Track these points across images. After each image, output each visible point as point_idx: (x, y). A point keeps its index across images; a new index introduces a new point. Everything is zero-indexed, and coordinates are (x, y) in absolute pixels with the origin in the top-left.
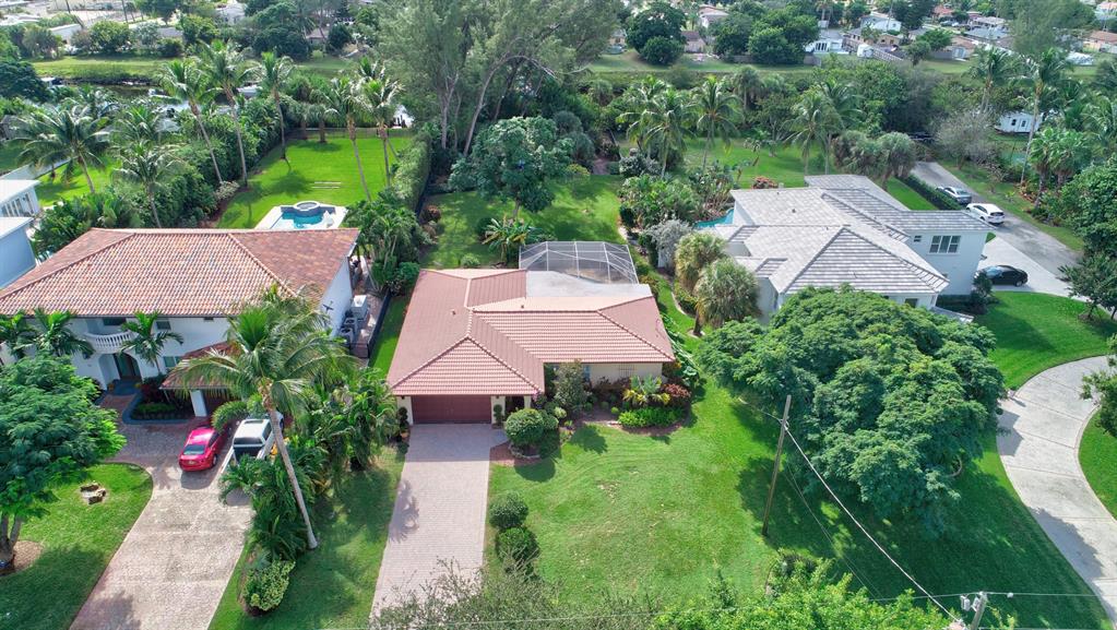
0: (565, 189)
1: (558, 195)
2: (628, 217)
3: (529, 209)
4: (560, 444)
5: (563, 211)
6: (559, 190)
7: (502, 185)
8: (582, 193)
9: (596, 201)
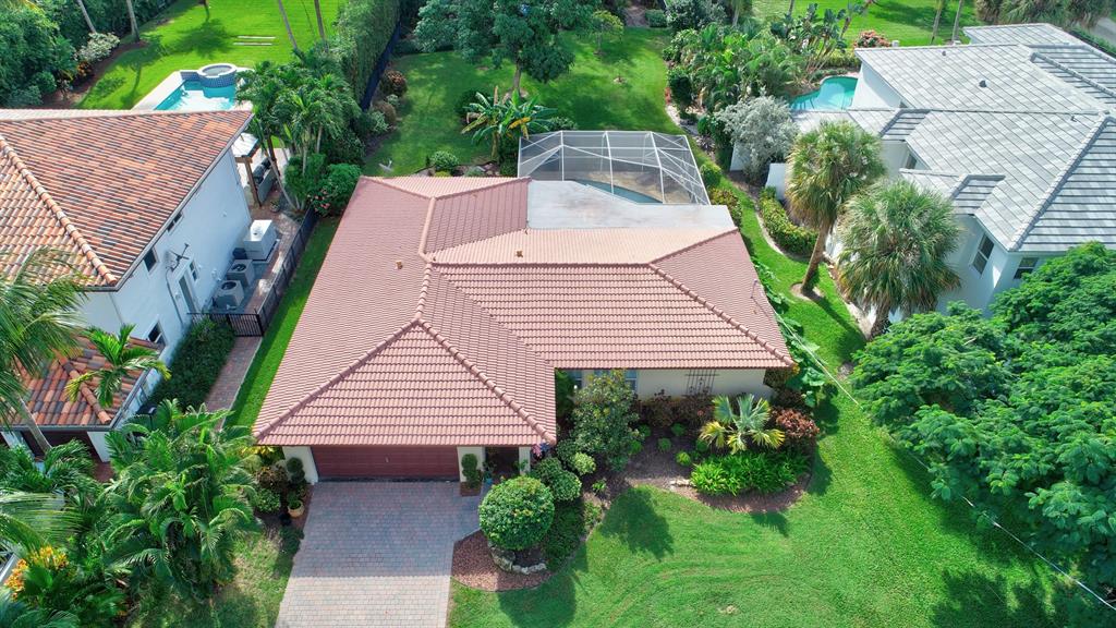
0: (588, 48)
1: (579, 57)
2: (682, 91)
3: (535, 77)
4: (583, 533)
5: (587, 79)
6: (580, 50)
7: (496, 40)
8: (612, 54)
9: (633, 65)
